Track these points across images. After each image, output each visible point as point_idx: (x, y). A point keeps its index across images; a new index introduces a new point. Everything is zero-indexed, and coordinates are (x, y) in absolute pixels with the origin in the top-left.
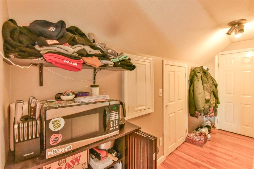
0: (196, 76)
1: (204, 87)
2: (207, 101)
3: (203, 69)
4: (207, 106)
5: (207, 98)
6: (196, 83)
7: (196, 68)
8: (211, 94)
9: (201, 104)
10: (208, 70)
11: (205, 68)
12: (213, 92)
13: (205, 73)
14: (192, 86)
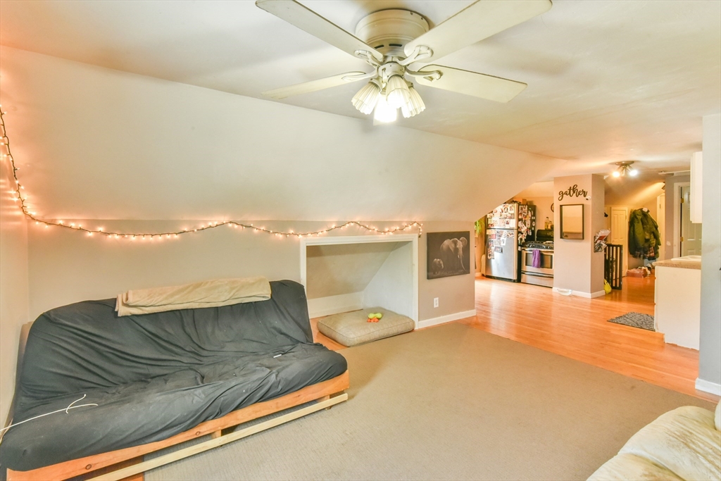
0: (637, 218)
1: (644, 228)
2: (647, 241)
3: (642, 211)
4: (646, 245)
5: (647, 237)
6: (636, 224)
7: (635, 210)
8: (650, 235)
9: (641, 243)
10: (648, 211)
11: (645, 210)
12: (653, 233)
13: (645, 215)
14: (632, 228)
